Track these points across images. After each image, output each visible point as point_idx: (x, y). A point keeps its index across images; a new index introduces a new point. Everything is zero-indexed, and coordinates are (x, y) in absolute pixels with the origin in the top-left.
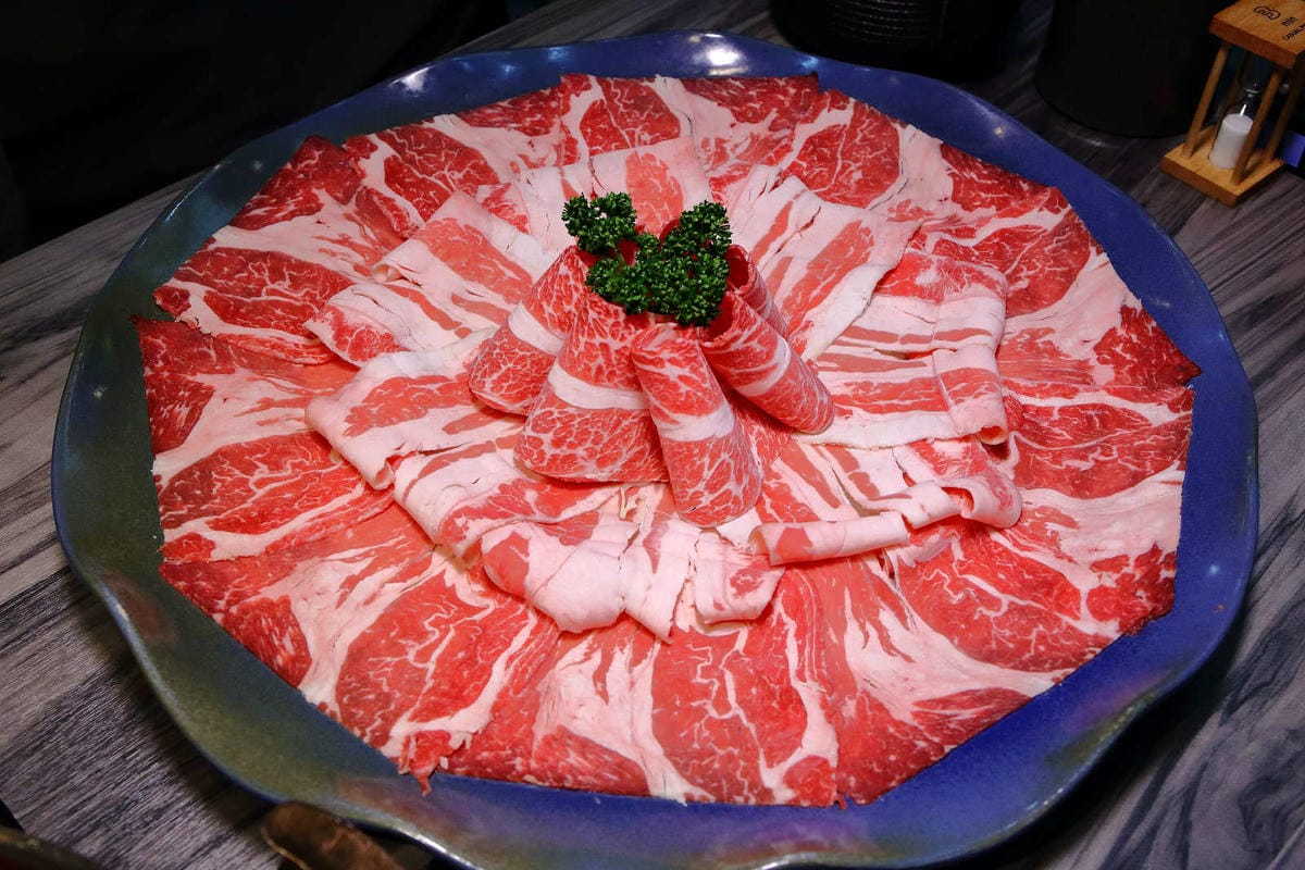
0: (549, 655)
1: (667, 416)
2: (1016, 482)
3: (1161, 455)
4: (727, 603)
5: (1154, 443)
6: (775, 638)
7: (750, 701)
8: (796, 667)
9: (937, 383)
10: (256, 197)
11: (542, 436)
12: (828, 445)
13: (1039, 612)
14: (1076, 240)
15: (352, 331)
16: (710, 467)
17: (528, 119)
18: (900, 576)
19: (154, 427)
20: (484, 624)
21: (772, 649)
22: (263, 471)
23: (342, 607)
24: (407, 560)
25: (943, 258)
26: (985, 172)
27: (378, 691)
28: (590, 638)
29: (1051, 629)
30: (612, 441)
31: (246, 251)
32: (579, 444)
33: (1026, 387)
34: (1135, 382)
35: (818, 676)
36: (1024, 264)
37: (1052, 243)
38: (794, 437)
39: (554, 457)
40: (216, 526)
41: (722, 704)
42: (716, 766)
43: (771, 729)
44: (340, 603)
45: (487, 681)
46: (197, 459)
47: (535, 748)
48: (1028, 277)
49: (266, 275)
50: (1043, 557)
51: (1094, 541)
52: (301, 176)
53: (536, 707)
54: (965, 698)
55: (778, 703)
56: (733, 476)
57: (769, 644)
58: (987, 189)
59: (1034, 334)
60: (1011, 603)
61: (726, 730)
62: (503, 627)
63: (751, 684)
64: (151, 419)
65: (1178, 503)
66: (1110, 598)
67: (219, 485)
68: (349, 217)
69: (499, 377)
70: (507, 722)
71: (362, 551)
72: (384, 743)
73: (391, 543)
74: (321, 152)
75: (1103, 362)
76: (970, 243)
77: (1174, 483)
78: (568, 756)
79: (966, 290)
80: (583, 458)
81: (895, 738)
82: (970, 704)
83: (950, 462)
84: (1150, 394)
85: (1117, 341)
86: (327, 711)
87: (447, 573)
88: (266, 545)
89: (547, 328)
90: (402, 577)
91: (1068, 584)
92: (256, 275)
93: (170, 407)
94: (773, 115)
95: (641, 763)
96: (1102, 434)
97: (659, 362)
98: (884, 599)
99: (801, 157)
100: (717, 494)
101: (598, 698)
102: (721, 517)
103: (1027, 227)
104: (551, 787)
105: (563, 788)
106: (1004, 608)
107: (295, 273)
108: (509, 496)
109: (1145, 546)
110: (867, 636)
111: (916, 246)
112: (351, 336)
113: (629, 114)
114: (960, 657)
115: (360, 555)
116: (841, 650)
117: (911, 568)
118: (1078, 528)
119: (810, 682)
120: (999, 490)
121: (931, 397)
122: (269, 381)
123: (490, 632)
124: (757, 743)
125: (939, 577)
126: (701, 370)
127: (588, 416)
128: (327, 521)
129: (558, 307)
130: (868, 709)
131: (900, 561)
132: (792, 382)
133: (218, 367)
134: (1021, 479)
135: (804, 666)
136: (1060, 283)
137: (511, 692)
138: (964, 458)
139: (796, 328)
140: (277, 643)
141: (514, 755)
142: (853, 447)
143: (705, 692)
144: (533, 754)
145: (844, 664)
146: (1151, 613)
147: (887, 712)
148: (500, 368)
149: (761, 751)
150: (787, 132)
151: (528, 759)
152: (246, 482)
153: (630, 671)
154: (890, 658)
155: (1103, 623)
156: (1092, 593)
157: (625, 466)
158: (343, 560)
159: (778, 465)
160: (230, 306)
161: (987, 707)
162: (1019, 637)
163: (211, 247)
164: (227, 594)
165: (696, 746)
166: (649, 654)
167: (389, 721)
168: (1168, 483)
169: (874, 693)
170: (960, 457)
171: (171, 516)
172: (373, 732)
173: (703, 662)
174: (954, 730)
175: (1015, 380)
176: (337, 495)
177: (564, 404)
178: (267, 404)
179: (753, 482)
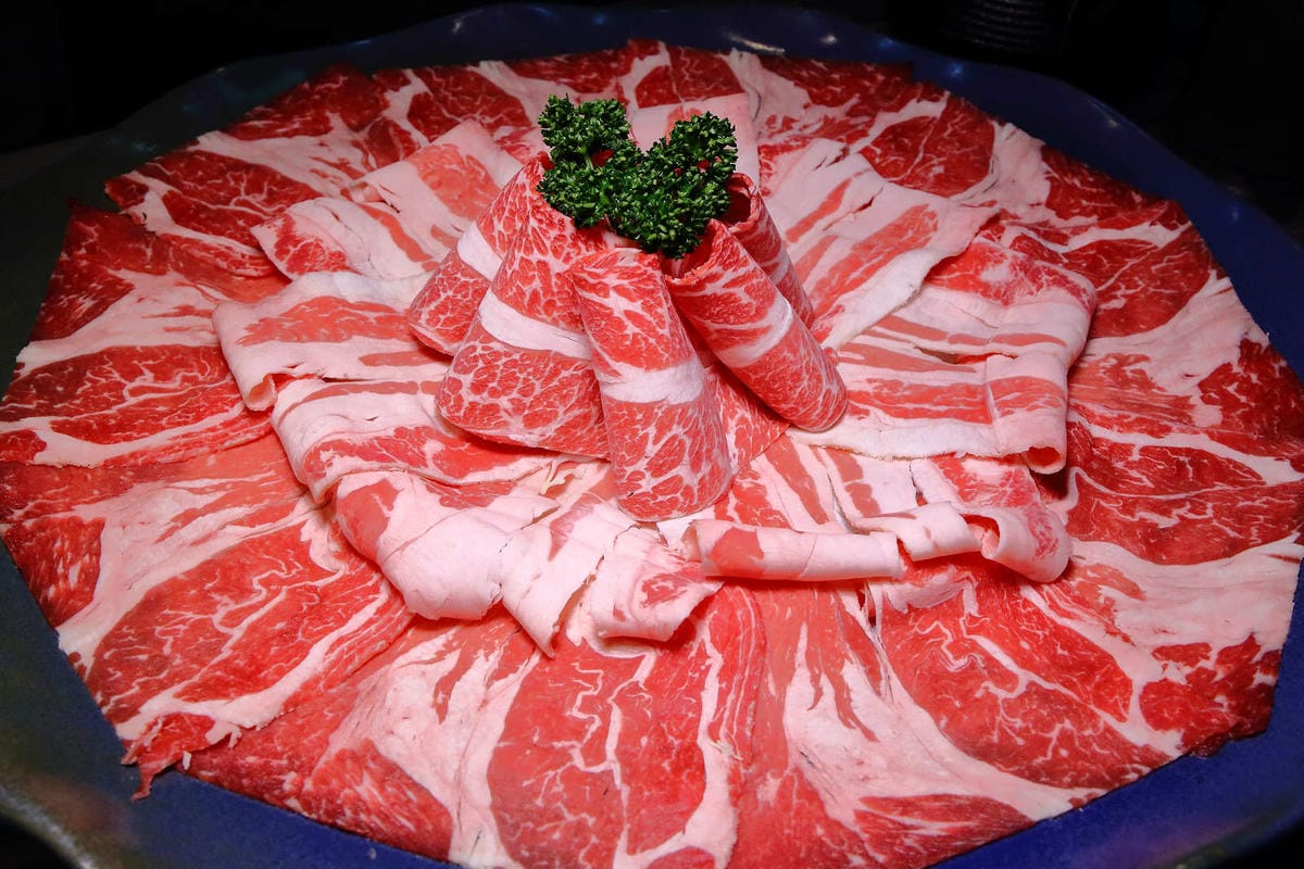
0: (390, 644)
1: (607, 365)
2: (1069, 529)
3: (1272, 522)
4: (631, 610)
5: (1265, 506)
6: (690, 674)
7: (634, 755)
8: (710, 719)
9: (984, 392)
10: (260, 109)
11: (462, 377)
12: (830, 449)
13: (1068, 702)
14: (1192, 260)
15: (299, 242)
16: (656, 442)
17: (583, 77)
18: (884, 621)
19: (43, 313)
20: (324, 594)
21: (683, 688)
22: (147, 378)
23: (163, 543)
24: (266, 502)
25: (1021, 255)
26: (1091, 179)
27: (155, 652)
28: (451, 633)
29: (1081, 729)
30: (546, 395)
31: (230, 158)
32: (503, 393)
33: (1102, 417)
34: (1249, 428)
35: (738, 736)
36: (1123, 282)
37: (1162, 262)
38: (790, 433)
39: (473, 405)
40: (59, 428)
41: (595, 752)
42: (556, 836)
43: (650, 798)
44: (163, 538)
45: (297, 664)
46: (78, 354)
47: (321, 764)
48: (1125, 296)
49: (243, 186)
50: (1087, 628)
51: (1163, 618)
52: (317, 97)
53: (347, 710)
54: (937, 804)
55: (671, 764)
56: (686, 458)
57: (681, 681)
58: (1090, 197)
59: (1123, 361)
60: (1032, 684)
61: (588, 788)
62: (344, 599)
63: (642, 733)
64: (43, 305)
65: (1293, 586)
66: (1176, 698)
67: (89, 385)
68: (356, 144)
69: (436, 308)
70: (300, 722)
71: (216, 482)
72: (124, 720)
73: (256, 478)
74: (346, 78)
75: (1207, 401)
76: (1060, 249)
77: (1288, 559)
78: (360, 782)
79: (1044, 294)
80: (506, 411)
81: (822, 843)
82: (943, 815)
83: (982, 487)
84: (1268, 445)
85: (1232, 378)
86: (76, 665)
87: (307, 524)
88: (108, 457)
89: (494, 250)
90: (252, 520)
91: (1117, 671)
92: (232, 183)
93: (74, 296)
94: (854, 101)
95: (454, 815)
96: (1194, 487)
97: (603, 289)
98: (854, 648)
99: (876, 143)
100: (661, 479)
101: (433, 712)
102: (665, 510)
103: (1132, 241)
104: (318, 821)
105: (334, 825)
106: (1021, 689)
107: (275, 189)
108: (402, 442)
109: (1236, 637)
110: (819, 694)
111: (988, 237)
112: (296, 246)
113: (694, 84)
114: (943, 745)
115: (212, 487)
116: (779, 707)
117: (899, 613)
118: (1143, 599)
119: (723, 743)
120: (1040, 528)
121: (973, 408)
122: (198, 289)
123: (327, 603)
124: (625, 814)
125: (937, 632)
126: (659, 310)
127: (516, 357)
128: (191, 443)
129: (509, 224)
130: (794, 797)
131: (885, 600)
132: (790, 356)
133: (148, 267)
134: (1075, 526)
135: (721, 719)
136: (1166, 307)
137: (321, 685)
138: (1002, 485)
139: (824, 312)
140: (60, 570)
141: (290, 768)
142: (860, 453)
143: (578, 731)
144: (314, 772)
145: (779, 729)
146: (1233, 729)
147: (822, 806)
148: (439, 296)
149: (627, 826)
150: (866, 119)
151: (304, 776)
152: (121, 386)
153: (488, 686)
154: (845, 729)
155: (1159, 733)
156: (1149, 688)
157: (560, 430)
158: (191, 490)
159: (760, 463)
160: (190, 209)
161: (966, 823)
162: (1033, 732)
163: (192, 149)
164: (31, 504)
165: (539, 802)
166: (522, 667)
167: (148, 692)
168: (1280, 557)
169: (809, 775)
170: (997, 483)
171: (14, 408)
172: (119, 702)
173: (587, 689)
174: (910, 848)
175: (1089, 406)
176: (212, 414)
177: (490, 338)
178: (186, 311)
179: (715, 473)
